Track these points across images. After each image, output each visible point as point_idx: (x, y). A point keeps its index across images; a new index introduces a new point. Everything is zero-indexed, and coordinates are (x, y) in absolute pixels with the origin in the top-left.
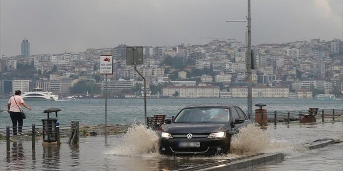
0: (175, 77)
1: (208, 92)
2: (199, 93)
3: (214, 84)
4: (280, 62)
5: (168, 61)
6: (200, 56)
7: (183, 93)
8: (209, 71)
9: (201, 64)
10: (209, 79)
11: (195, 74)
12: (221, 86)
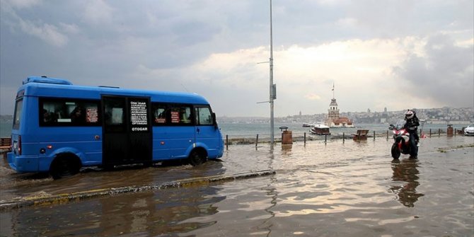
0: (431, 118)
1: (442, 122)
2: (438, 123)
3: (444, 120)
4: (467, 113)
5: (429, 113)
6: (440, 112)
7: (433, 122)
8: (442, 116)
9: (439, 114)
10: (442, 118)
11: (438, 117)
12: (446, 120)
